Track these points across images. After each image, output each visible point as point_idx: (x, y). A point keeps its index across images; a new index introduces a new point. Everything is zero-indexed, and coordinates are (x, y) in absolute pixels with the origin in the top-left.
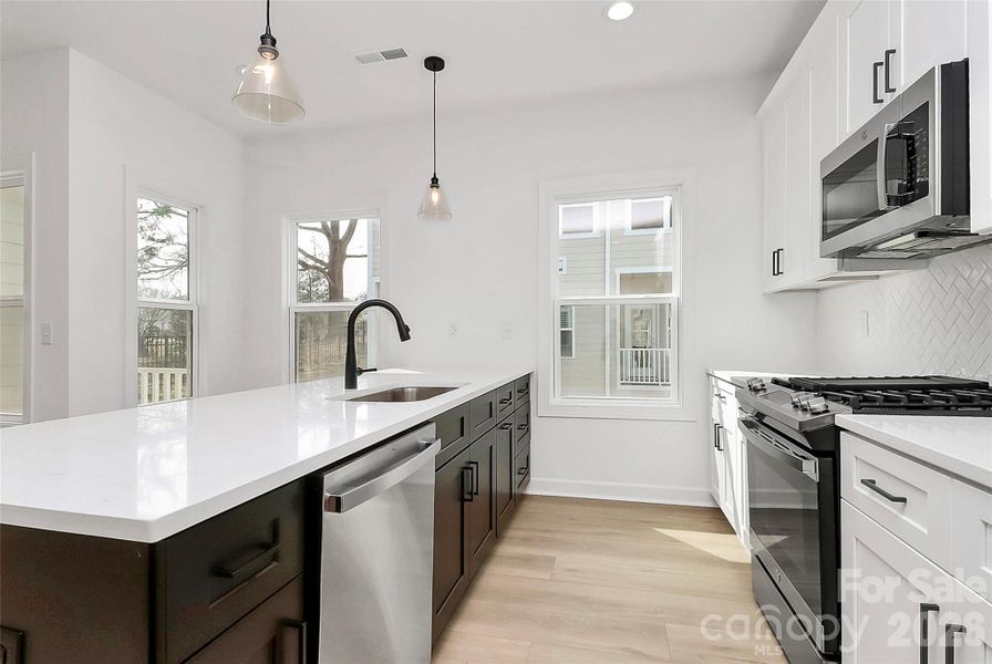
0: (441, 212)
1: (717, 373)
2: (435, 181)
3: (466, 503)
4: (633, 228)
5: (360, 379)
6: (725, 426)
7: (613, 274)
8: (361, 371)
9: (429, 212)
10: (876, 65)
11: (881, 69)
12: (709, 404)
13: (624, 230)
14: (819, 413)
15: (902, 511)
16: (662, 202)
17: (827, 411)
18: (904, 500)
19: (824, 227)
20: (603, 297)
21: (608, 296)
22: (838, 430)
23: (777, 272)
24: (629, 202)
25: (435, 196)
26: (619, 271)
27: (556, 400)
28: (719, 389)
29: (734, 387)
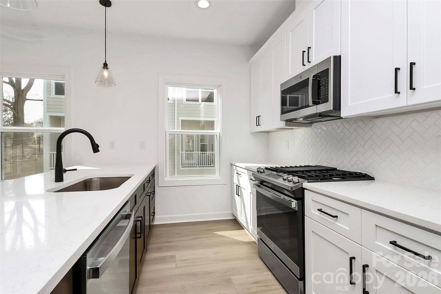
0: (109, 82)
1: (236, 164)
2: (105, 66)
3: (137, 239)
4: (187, 100)
5: (65, 175)
6: (241, 186)
7: (178, 119)
8: (66, 171)
9: (102, 81)
10: (304, 52)
11: (306, 54)
12: (232, 177)
13: (182, 101)
14: (296, 183)
15: (336, 221)
16: (198, 91)
17: (299, 182)
18: (337, 217)
19: (282, 110)
20: (173, 131)
21: (176, 130)
22: (303, 189)
23: (258, 125)
24: (185, 89)
25: (106, 73)
26: (181, 118)
27: (168, 178)
28: (237, 170)
29: (246, 170)
